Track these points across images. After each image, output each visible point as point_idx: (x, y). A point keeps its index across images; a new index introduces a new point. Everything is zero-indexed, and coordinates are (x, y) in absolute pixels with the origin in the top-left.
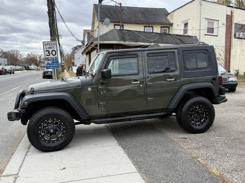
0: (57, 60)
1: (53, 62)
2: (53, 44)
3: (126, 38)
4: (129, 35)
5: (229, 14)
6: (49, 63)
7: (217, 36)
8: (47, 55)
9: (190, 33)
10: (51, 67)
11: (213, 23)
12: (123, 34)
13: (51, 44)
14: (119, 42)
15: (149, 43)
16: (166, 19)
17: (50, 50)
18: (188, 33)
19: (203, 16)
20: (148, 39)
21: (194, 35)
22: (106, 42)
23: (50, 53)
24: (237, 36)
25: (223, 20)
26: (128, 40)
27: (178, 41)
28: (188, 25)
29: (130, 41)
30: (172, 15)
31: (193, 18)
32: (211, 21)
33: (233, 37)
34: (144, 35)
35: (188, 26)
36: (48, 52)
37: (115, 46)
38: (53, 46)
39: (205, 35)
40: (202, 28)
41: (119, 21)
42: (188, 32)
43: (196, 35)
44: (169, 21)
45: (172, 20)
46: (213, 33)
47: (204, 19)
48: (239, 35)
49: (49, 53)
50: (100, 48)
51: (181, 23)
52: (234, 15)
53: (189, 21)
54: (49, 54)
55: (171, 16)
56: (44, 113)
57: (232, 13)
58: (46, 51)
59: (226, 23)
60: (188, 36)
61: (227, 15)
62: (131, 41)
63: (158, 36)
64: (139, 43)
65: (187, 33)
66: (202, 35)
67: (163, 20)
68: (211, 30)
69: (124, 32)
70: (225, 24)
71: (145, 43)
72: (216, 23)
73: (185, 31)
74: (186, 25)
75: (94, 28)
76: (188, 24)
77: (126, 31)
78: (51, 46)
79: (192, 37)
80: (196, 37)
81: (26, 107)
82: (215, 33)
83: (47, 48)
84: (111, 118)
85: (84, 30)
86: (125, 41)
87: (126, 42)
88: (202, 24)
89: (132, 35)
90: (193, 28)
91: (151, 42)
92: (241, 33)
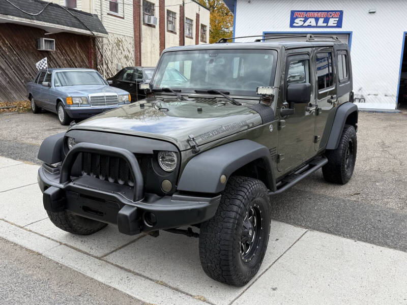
7: (123, 18)
9: (81, 7)
15: (29, 20)
18: (78, 6)
20: (25, 10)
21: (93, 12)
24: (146, 22)
27: (74, 20)
33: (142, 22)
34: (15, 2)
39: (108, 14)
42: (77, 4)
46: (116, 11)
48: (149, 20)
60: (81, 12)
64: (11, 17)
65: (76, 6)
66: (105, 14)
68: (114, 7)
71: (20, 19)
73: (71, 2)
79: (90, 15)
80: (96, 16)
81: (223, 188)
82: (120, 14)
91: (31, 18)
92: (152, 18)
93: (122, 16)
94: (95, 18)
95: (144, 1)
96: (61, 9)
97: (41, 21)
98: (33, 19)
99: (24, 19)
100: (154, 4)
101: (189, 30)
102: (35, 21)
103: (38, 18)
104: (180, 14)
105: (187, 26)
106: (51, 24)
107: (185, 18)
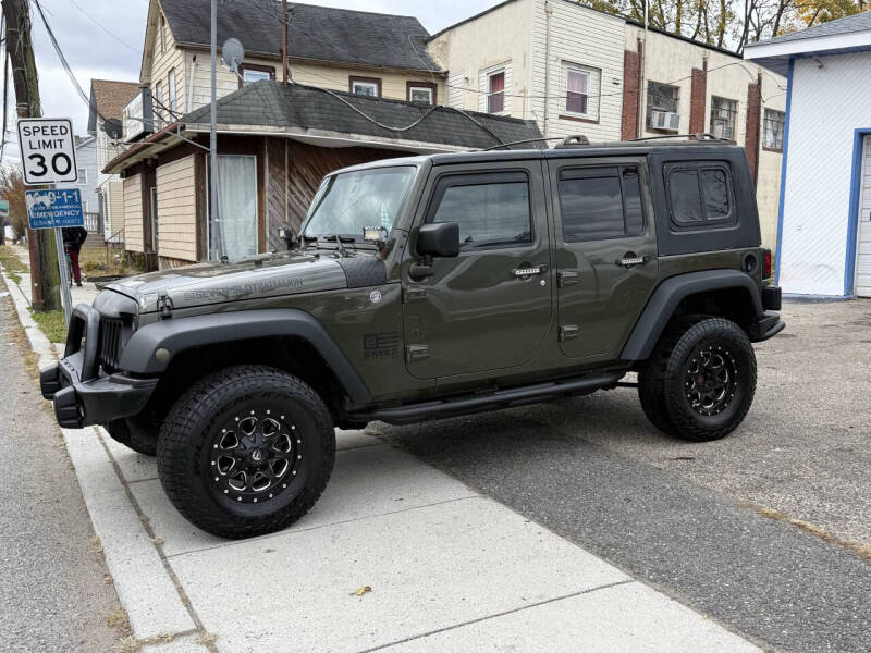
0: (76, 193)
1: (60, 202)
2: (58, 131)
3: (309, 115)
4: (319, 107)
5: (633, 48)
6: (42, 204)
7: (597, 122)
8: (32, 173)
9: (511, 109)
10: (49, 218)
11: (584, 78)
12: (298, 102)
13: (49, 131)
14: (283, 129)
15: (389, 140)
16: (423, 55)
17: (48, 154)
18: (505, 109)
19: (554, 52)
20: (384, 123)
21: (528, 117)
22: (234, 129)
23: (48, 163)
24: (655, 126)
25: (615, 69)
26: (315, 126)
27: (481, 134)
28: (506, 81)
29: (325, 129)
30: (445, 44)
31: (521, 59)
32: (578, 70)
33: (644, 126)
34: (369, 110)
35: (506, 85)
36: (39, 160)
37: (266, 143)
38: (60, 137)
39: (561, 117)
40: (553, 91)
41: (281, 51)
42: (505, 104)
43: (534, 118)
44: (433, 64)
45: (446, 60)
46: (583, 110)
47: (559, 64)
48: (661, 122)
49: (41, 164)
50: (220, 151)
51: (481, 71)
52: (647, 54)
53: (507, 67)
54: (41, 169)
55: (440, 45)
56: (231, 390)
57: (640, 46)
58: (32, 157)
59: (621, 78)
60: (508, 119)
61: (627, 53)
62: (328, 126)
63: (415, 112)
64: (356, 136)
65: (502, 109)
66: (553, 118)
67: (414, 59)
68: (577, 102)
69: (298, 95)
70: (622, 82)
71: (373, 138)
72: (592, 77)
73: (496, 100)
74: (497, 80)
75: (149, 76)
76: (506, 76)
77: (305, 92)
78: (52, 138)
79: (521, 122)
80: (533, 122)
81: (162, 369)
82: (590, 114)
83: (35, 145)
84: (445, 401)
85: (93, 81)
86: (307, 129)
87: (310, 130)
88: (553, 80)
89: (328, 106)
90: (523, 91)
91: (394, 135)
92: (668, 116)
93: (595, 119)
94: (529, 126)
95: (651, 83)
96: (458, 116)
97: (410, 139)
98: (397, 137)
99: (380, 139)
100: (677, 89)
101: (775, 134)
102: (400, 141)
103: (406, 136)
104: (749, 102)
105: (769, 126)
106: (430, 144)
107: (763, 111)
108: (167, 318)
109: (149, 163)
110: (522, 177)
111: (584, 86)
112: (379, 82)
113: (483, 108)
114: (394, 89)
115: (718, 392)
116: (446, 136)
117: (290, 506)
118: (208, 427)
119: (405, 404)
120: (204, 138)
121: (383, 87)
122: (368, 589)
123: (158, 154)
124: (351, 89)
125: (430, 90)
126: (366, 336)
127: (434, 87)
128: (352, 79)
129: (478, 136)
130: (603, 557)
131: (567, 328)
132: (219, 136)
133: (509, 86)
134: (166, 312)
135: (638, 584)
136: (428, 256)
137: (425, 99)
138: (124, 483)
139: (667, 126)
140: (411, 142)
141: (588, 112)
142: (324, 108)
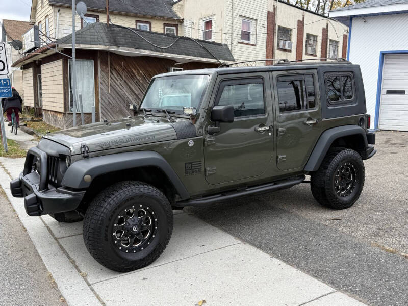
3: (119, 40)
4: (125, 36)
5: (272, 10)
7: (255, 45)
9: (215, 38)
11: (249, 24)
12: (113, 34)
14: (108, 47)
15: (159, 53)
16: (171, 11)
18: (212, 38)
19: (236, 11)
20: (156, 44)
21: (224, 42)
22: (83, 47)
24: (281, 48)
25: (263, 20)
26: (123, 45)
27: (203, 51)
28: (213, 25)
29: (128, 47)
30: (182, 5)
31: (220, 14)
32: (246, 20)
33: (276, 47)
34: (149, 38)
35: (213, 27)
37: (99, 54)
39: (239, 43)
40: (235, 31)
41: (106, 8)
42: (212, 36)
43: (227, 43)
44: (176, 15)
45: (182, 13)
46: (249, 39)
47: (238, 17)
48: (284, 45)
51: (200, 19)
52: (278, 13)
53: (213, 17)
55: (179, 6)
57: (275, 9)
59: (266, 24)
60: (213, 43)
61: (269, 12)
62: (129, 46)
63: (171, 40)
64: (143, 51)
65: (211, 38)
66: (235, 43)
67: (167, 13)
68: (246, 35)
69: (114, 30)
70: (266, 26)
71: (152, 52)
72: (253, 23)
73: (208, 34)
74: (208, 24)
75: (34, 18)
76: (213, 22)
77: (118, 29)
79: (220, 45)
80: (226, 45)
81: (87, 186)
82: (252, 41)
85: (3, 20)
86: (119, 47)
87: (121, 48)
88: (235, 24)
89: (129, 36)
90: (222, 30)
91: (161, 51)
92: (287, 43)
93: (254, 44)
94: (224, 47)
95: (279, 27)
96: (191, 41)
97: (169, 53)
98: (163, 52)
99: (155, 52)
100: (291, 30)
101: (334, 52)
102: (164, 54)
103: (167, 51)
104: (323, 36)
105: (331, 48)
106: (179, 55)
107: (329, 40)
108: (86, 157)
109: (37, 62)
110: (260, 80)
111: (249, 28)
112: (150, 24)
113: (202, 38)
114: (158, 27)
115: (348, 185)
116: (186, 52)
117: (152, 253)
118: (112, 216)
119: (204, 197)
120: (69, 51)
121: (152, 26)
122: (204, 302)
123: (42, 58)
124: (136, 27)
125: (175, 28)
126: (185, 164)
127: (176, 26)
128: (137, 22)
129: (201, 51)
130: (317, 277)
131: (281, 156)
132: (77, 50)
133: (214, 27)
134: (86, 154)
135: (338, 293)
136: (217, 122)
137: (172, 32)
138: (56, 239)
139: (286, 48)
140: (170, 54)
141: (251, 40)
142: (128, 37)
